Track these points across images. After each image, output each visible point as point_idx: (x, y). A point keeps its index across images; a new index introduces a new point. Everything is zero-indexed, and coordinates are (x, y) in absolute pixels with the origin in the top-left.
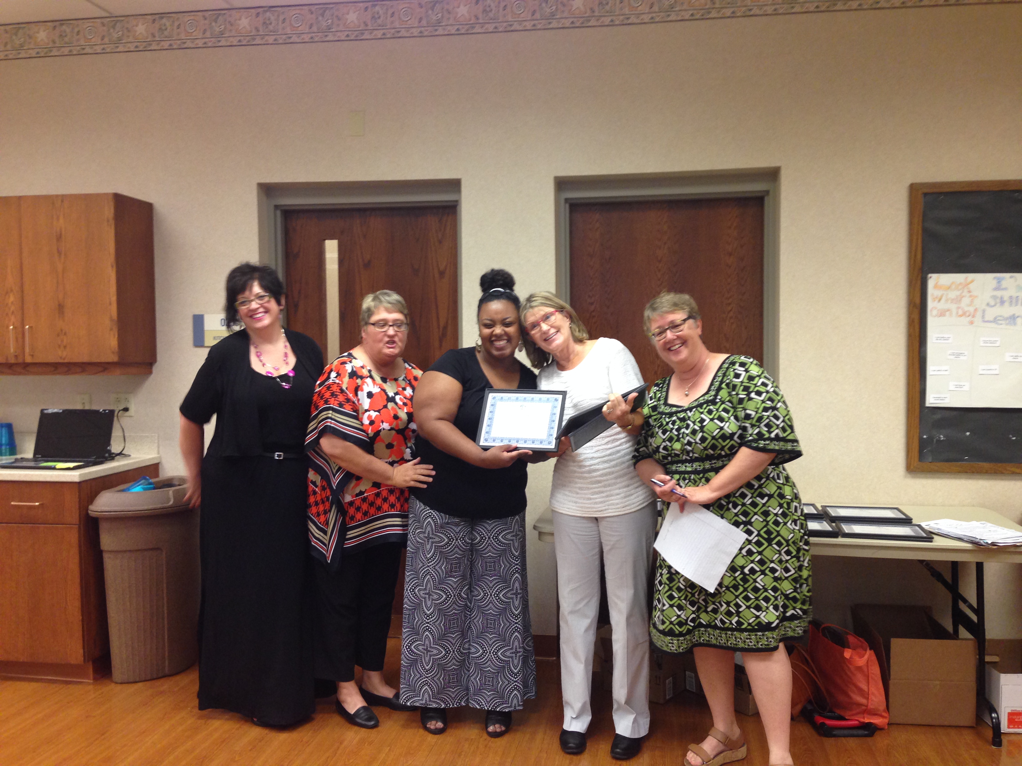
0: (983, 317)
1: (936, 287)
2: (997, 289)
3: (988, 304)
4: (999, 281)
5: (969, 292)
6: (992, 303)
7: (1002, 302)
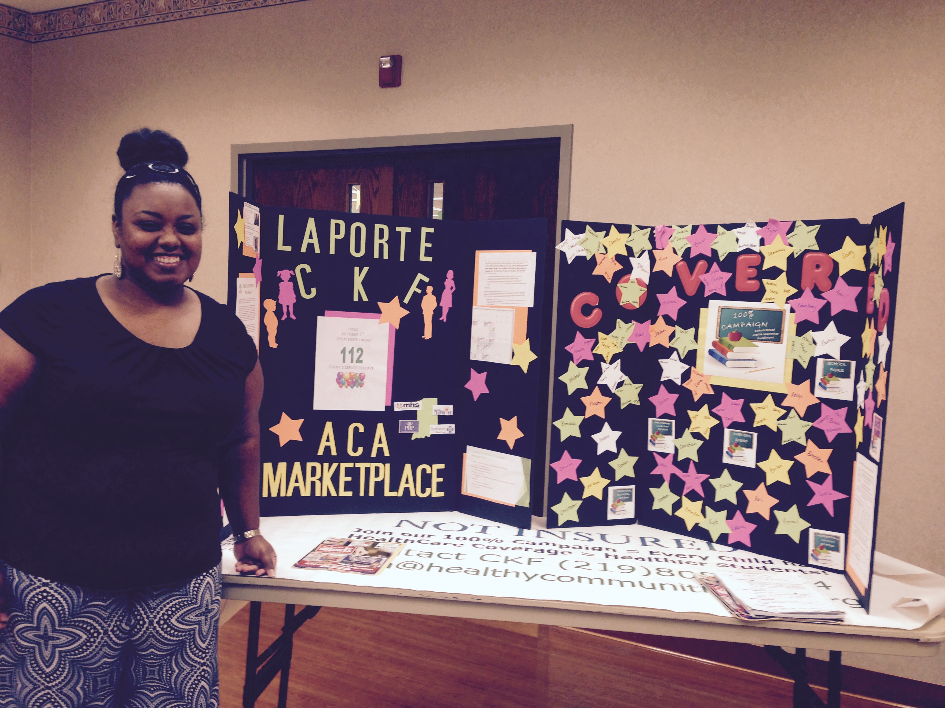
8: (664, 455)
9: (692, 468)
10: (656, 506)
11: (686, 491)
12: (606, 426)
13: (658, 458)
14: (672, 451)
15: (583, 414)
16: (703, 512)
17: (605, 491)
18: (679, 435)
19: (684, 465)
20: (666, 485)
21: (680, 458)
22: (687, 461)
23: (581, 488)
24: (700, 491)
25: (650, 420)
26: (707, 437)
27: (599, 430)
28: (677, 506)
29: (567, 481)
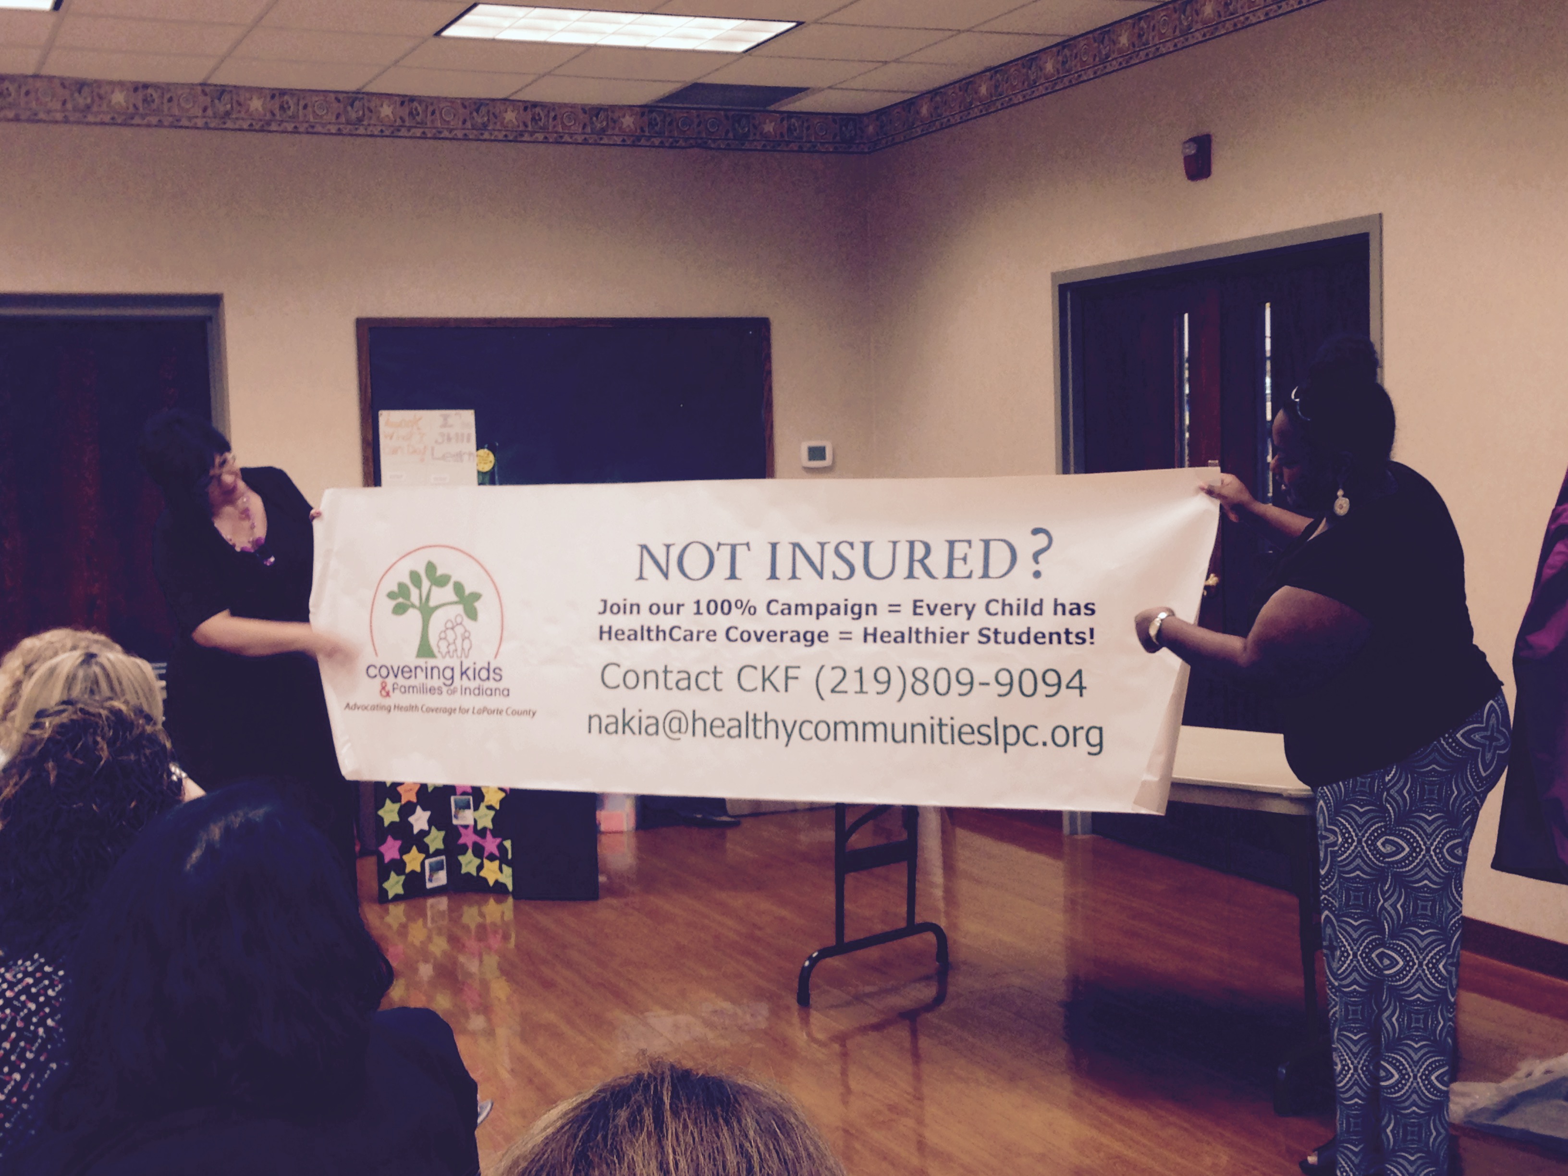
0: (433, 454)
1: (387, 423)
2: (445, 425)
3: (436, 442)
4: (446, 418)
5: (419, 429)
6: (440, 440)
7: (449, 439)
8: (466, 827)
9: (489, 835)
10: (464, 870)
11: (486, 854)
12: (419, 809)
13: (462, 830)
14: (472, 823)
15: (399, 800)
16: (501, 870)
17: (423, 864)
18: (476, 808)
19: (482, 833)
20: (470, 851)
21: (479, 827)
22: (485, 829)
23: (403, 864)
24: (497, 853)
25: (452, 798)
26: (498, 807)
27: (413, 812)
28: (480, 867)
29: (393, 861)
